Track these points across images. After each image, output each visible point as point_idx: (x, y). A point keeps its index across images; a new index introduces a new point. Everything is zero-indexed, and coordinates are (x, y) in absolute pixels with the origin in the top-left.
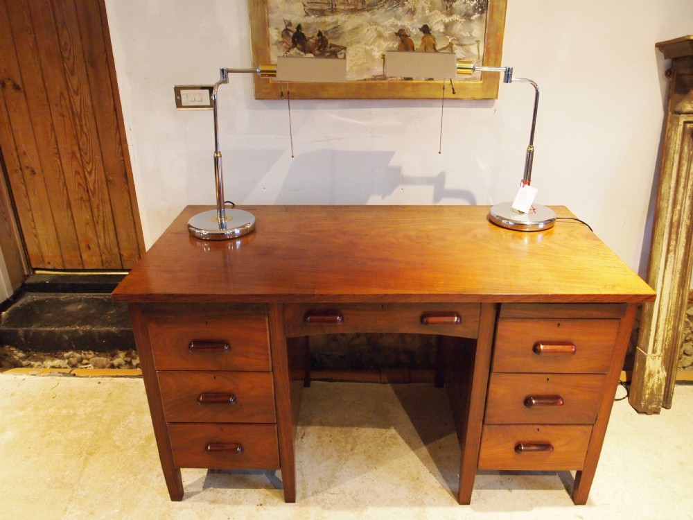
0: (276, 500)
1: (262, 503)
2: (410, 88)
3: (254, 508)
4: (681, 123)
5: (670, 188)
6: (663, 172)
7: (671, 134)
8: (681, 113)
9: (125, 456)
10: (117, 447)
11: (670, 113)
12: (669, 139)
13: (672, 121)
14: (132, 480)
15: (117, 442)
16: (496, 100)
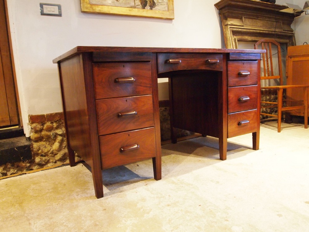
0: (152, 182)
1: (146, 184)
2: (145, 12)
3: (144, 186)
6: (227, 45)
7: (226, 32)
8: (227, 25)
9: (46, 197)
10: (36, 196)
11: (224, 26)
12: (226, 34)
13: (225, 28)
14: (62, 201)
15: (34, 195)
16: (173, 20)
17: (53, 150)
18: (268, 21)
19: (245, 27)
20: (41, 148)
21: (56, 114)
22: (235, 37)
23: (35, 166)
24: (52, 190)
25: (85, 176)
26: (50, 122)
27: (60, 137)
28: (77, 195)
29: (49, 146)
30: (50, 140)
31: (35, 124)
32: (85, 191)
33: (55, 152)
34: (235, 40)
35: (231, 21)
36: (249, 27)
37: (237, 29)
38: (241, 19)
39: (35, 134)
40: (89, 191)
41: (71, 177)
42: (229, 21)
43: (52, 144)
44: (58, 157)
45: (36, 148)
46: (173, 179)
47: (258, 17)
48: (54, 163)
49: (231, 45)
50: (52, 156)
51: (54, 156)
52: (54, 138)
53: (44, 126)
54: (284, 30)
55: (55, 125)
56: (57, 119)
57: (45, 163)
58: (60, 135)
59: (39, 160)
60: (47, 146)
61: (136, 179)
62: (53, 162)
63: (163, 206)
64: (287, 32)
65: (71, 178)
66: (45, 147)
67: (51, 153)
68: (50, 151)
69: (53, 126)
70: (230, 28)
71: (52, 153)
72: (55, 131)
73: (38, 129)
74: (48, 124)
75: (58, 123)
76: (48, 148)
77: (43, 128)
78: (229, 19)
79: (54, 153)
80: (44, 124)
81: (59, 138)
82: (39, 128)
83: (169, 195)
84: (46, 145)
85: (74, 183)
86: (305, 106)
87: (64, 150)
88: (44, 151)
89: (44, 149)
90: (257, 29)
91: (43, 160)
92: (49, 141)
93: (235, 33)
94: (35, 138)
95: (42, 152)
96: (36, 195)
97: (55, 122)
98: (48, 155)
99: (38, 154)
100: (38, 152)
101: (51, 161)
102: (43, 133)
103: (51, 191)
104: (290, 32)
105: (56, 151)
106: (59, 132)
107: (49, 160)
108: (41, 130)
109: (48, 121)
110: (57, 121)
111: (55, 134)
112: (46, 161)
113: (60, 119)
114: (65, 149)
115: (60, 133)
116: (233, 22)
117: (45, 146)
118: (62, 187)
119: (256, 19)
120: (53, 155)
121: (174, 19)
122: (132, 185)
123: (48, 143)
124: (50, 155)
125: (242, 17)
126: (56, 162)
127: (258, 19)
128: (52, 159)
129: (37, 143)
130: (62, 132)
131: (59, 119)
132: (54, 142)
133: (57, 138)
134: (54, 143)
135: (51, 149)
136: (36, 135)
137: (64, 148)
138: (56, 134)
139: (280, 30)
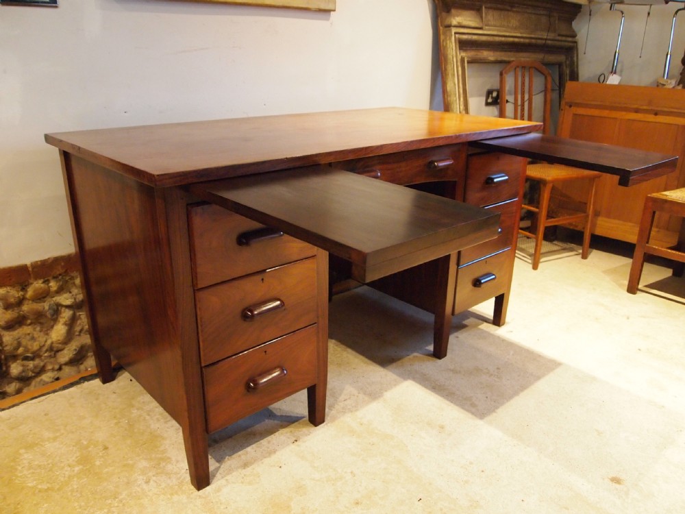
0: (305, 430)
1: (295, 439)
3: (293, 446)
4: (453, 33)
5: (455, 84)
6: (446, 74)
7: (446, 44)
8: (449, 26)
9: (72, 491)
10: (47, 490)
11: (441, 28)
12: (445, 48)
13: (444, 33)
14: (116, 505)
15: (40, 487)
16: (332, 13)
17: (52, 343)
18: (531, 13)
19: (485, 30)
20: (24, 342)
21: (57, 260)
22: (463, 54)
23: (11, 383)
24: (81, 467)
25: (148, 417)
26: (41, 281)
27: (67, 310)
28: (147, 482)
29: (42, 333)
30: (44, 320)
31: (5, 289)
32: (161, 466)
33: (57, 345)
34: (462, 60)
35: (458, 16)
36: (493, 30)
37: (469, 37)
38: (479, 10)
39: (4, 313)
40: (169, 467)
41: (115, 421)
42: (454, 17)
43: (48, 330)
44: (66, 355)
45: (11, 344)
46: (347, 419)
47: (512, 7)
48: (56, 372)
49: (454, 75)
50: (50, 357)
51: (55, 356)
52: (53, 315)
53: (26, 291)
54: (559, 35)
55: (53, 285)
56: (58, 273)
57: (33, 375)
58: (68, 307)
59: (20, 369)
60: (36, 336)
61: (268, 423)
62: (53, 370)
63: (346, 507)
64: (564, 38)
65: (116, 424)
66: (33, 339)
67: (46, 351)
68: (44, 345)
69: (49, 287)
70: (455, 33)
71: (51, 349)
72: (54, 299)
73: (12, 300)
74: (38, 285)
75: (60, 280)
76: (41, 339)
77: (23, 296)
78: (453, 11)
79: (55, 349)
80: (26, 286)
81: (66, 314)
82: (15, 297)
83: (352, 473)
84: (33, 334)
85: (129, 442)
86: (588, 216)
87: (78, 338)
88: (30, 347)
89: (29, 343)
90: (507, 34)
91: (29, 368)
92: (41, 323)
93: (463, 45)
94: (7, 322)
95: (27, 350)
96: (45, 486)
97: (55, 278)
98: (40, 356)
99: (14, 357)
100: (16, 354)
101: (50, 367)
102: (26, 308)
103: (77, 469)
104: (570, 39)
105: (60, 343)
106: (65, 299)
107: (44, 367)
108: (20, 302)
109: (36, 278)
110: (60, 275)
111: (55, 307)
112: (37, 370)
113: (66, 270)
114: (79, 335)
115: (68, 302)
116: (463, 20)
117: (31, 335)
118: (101, 454)
119: (508, 10)
120: (53, 353)
121: (334, 11)
122: (264, 442)
123: (38, 329)
124: (46, 354)
125: (481, 7)
126: (60, 369)
127: (514, 12)
128: (51, 363)
129: (11, 333)
130: (73, 300)
131: (64, 270)
132: (52, 323)
133: (60, 313)
134: (52, 327)
135: (46, 341)
136: (9, 315)
137: (77, 333)
138: (59, 305)
139: (551, 36)
